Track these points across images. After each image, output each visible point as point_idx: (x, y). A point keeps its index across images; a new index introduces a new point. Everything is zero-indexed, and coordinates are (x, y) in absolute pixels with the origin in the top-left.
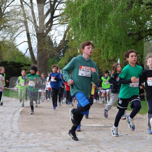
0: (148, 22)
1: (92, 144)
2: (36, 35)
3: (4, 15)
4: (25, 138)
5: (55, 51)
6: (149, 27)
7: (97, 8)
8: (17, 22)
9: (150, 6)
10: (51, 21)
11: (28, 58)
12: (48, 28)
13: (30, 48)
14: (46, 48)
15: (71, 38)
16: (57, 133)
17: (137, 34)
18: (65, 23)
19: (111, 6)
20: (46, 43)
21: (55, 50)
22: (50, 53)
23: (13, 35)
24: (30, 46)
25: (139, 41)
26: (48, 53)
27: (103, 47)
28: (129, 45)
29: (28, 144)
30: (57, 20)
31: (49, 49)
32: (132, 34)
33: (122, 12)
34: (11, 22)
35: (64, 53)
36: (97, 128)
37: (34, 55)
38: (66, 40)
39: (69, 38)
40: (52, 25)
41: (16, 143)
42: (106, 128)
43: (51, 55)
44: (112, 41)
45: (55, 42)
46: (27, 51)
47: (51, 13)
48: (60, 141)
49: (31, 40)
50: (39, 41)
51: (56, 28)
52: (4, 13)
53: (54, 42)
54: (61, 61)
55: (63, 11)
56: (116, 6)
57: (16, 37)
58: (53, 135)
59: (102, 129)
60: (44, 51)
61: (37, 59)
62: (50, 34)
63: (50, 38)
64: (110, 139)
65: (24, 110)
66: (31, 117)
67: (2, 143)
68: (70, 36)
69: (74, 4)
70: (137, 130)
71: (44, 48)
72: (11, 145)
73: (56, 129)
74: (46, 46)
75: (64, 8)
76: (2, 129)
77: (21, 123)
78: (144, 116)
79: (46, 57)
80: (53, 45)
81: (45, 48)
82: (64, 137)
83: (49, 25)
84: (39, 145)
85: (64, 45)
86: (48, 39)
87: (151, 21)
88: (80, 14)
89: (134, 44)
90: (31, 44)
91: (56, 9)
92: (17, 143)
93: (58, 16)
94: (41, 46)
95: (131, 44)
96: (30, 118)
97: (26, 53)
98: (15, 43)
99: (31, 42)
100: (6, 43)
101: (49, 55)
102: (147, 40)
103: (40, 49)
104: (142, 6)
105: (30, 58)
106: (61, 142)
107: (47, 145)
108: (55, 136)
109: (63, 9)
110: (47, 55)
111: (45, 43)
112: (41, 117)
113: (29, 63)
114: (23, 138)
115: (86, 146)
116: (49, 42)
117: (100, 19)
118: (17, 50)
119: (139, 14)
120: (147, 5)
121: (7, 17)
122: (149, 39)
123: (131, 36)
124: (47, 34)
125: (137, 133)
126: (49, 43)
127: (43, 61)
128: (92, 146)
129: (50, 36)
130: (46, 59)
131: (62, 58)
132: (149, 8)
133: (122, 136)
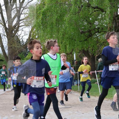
0: (97, 22)
2: (6, 36)
5: (22, 48)
6: (97, 26)
7: (54, 12)
9: (97, 9)
10: (18, 23)
11: (0, 55)
12: (15, 30)
14: (15, 46)
15: (35, 37)
17: (87, 32)
18: (30, 25)
19: (66, 10)
20: (15, 42)
22: (18, 50)
24: (2, 45)
25: (90, 38)
26: (17, 50)
27: (62, 43)
28: (81, 41)
31: (18, 47)
32: (84, 32)
33: (75, 14)
37: (5, 52)
38: (32, 39)
39: (33, 37)
40: (19, 27)
42: (67, 109)
43: (20, 51)
44: (68, 38)
45: (22, 40)
47: (18, 17)
49: (2, 40)
50: (9, 40)
51: (22, 29)
53: (21, 40)
54: (28, 56)
55: (28, 15)
56: (70, 10)
59: (63, 110)
60: (13, 48)
61: (8, 55)
62: (18, 34)
63: (18, 37)
64: (69, 118)
66: (5, 103)
68: (34, 35)
69: (36, 9)
70: (91, 109)
71: (13, 45)
74: (15, 44)
78: (96, 98)
80: (20, 43)
83: (17, 27)
86: (16, 38)
88: (41, 17)
89: (86, 40)
90: (2, 43)
91: (21, 14)
93: (24, 19)
94: (11, 45)
95: (83, 40)
99: (2, 42)
101: (17, 51)
102: (96, 36)
103: (10, 46)
104: (91, 9)
105: (2, 54)
109: (27, 13)
110: (16, 51)
111: (14, 42)
113: (1, 59)
116: (17, 40)
117: (58, 21)
120: (94, 8)
122: (98, 35)
123: (83, 34)
124: (15, 34)
125: (91, 112)
126: (17, 42)
129: (18, 35)
130: (16, 54)
131: (29, 53)
132: (96, 11)
133: (79, 115)
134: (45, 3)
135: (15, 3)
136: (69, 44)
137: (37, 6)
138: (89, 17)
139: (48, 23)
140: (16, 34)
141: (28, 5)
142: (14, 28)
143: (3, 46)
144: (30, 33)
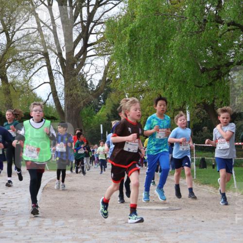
0: (231, 51)
1: (151, 237)
2: (62, 73)
3: (12, 43)
4: (51, 227)
5: (91, 97)
6: (232, 58)
7: (152, 30)
8: (33, 53)
9: (233, 27)
10: (84, 51)
11: (51, 107)
12: (79, 63)
13: (54, 92)
14: (78, 92)
15: (115, 77)
16: (98, 220)
17: (214, 69)
18: (105, 54)
19: (174, 28)
20: (78, 85)
21: (91, 95)
22: (83, 100)
23: (27, 74)
24: (54, 90)
25: (218, 80)
26: (81, 99)
27: (164, 89)
28: (202, 87)
29: (54, 236)
30: (93, 49)
31: (83, 94)
32: (207, 69)
33: (191, 36)
34: (24, 54)
35: (105, 99)
36: (158, 211)
37: (59, 103)
38: (108, 80)
39: (111, 77)
40: (85, 57)
41: (37, 236)
42: (172, 211)
43: (86, 103)
44: (177, 79)
45: (91, 82)
46: (49, 96)
47: (83, 39)
48: (103, 231)
49: (55, 81)
50: (67, 81)
51: (92, 61)
52: (13, 40)
53: (89, 83)
54: (100, 111)
55: (102, 36)
56: (181, 27)
57: (32, 76)
58: (93, 223)
59: (165, 213)
60: (75, 96)
61: (65, 108)
62: (83, 70)
63: (83, 76)
64: (177, 228)
65: (48, 186)
66: (59, 197)
67: (17, 234)
68: (114, 74)
69: (118, 25)
70: (219, 214)
72: (30, 238)
73: (96, 213)
74: (78, 89)
75: (102, 31)
76: (16, 214)
77: (44, 205)
79: (79, 106)
80: (88, 87)
81: (76, 92)
82: (108, 226)
83: (82, 57)
84: (71, 238)
85: (105, 87)
86: (81, 78)
87: (234, 49)
88: (127, 40)
89: (211, 84)
90: (55, 87)
91: (91, 33)
92: (38, 234)
93: (95, 43)
94: (71, 90)
95: (206, 83)
96: (57, 198)
97: (48, 99)
98: (32, 84)
99: (55, 84)
100: (18, 86)
101: (82, 103)
103: (69, 93)
104: (221, 26)
105: (54, 107)
106: (104, 233)
107: (84, 237)
108: (95, 224)
109: (102, 33)
110: (79, 103)
111: (75, 85)
112: (73, 196)
113: (52, 115)
114: (47, 227)
115: (142, 239)
116: (81, 82)
118: (35, 95)
119: (217, 39)
120: (229, 25)
121: (17, 45)
123: (205, 73)
125: (219, 219)
126: (82, 85)
127: (74, 112)
128: (152, 238)
129: (83, 73)
130: (79, 108)
131: (103, 107)
132: (231, 30)
133: (195, 223)
134: (135, 13)
135: (79, 14)
136: (177, 91)
137: (120, 19)
138: (217, 41)
139: (139, 52)
140: (80, 70)
141: (102, 18)
142: (76, 60)
143: (56, 92)
144: (106, 68)
